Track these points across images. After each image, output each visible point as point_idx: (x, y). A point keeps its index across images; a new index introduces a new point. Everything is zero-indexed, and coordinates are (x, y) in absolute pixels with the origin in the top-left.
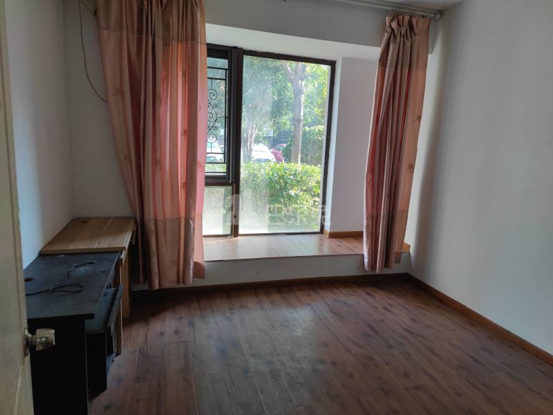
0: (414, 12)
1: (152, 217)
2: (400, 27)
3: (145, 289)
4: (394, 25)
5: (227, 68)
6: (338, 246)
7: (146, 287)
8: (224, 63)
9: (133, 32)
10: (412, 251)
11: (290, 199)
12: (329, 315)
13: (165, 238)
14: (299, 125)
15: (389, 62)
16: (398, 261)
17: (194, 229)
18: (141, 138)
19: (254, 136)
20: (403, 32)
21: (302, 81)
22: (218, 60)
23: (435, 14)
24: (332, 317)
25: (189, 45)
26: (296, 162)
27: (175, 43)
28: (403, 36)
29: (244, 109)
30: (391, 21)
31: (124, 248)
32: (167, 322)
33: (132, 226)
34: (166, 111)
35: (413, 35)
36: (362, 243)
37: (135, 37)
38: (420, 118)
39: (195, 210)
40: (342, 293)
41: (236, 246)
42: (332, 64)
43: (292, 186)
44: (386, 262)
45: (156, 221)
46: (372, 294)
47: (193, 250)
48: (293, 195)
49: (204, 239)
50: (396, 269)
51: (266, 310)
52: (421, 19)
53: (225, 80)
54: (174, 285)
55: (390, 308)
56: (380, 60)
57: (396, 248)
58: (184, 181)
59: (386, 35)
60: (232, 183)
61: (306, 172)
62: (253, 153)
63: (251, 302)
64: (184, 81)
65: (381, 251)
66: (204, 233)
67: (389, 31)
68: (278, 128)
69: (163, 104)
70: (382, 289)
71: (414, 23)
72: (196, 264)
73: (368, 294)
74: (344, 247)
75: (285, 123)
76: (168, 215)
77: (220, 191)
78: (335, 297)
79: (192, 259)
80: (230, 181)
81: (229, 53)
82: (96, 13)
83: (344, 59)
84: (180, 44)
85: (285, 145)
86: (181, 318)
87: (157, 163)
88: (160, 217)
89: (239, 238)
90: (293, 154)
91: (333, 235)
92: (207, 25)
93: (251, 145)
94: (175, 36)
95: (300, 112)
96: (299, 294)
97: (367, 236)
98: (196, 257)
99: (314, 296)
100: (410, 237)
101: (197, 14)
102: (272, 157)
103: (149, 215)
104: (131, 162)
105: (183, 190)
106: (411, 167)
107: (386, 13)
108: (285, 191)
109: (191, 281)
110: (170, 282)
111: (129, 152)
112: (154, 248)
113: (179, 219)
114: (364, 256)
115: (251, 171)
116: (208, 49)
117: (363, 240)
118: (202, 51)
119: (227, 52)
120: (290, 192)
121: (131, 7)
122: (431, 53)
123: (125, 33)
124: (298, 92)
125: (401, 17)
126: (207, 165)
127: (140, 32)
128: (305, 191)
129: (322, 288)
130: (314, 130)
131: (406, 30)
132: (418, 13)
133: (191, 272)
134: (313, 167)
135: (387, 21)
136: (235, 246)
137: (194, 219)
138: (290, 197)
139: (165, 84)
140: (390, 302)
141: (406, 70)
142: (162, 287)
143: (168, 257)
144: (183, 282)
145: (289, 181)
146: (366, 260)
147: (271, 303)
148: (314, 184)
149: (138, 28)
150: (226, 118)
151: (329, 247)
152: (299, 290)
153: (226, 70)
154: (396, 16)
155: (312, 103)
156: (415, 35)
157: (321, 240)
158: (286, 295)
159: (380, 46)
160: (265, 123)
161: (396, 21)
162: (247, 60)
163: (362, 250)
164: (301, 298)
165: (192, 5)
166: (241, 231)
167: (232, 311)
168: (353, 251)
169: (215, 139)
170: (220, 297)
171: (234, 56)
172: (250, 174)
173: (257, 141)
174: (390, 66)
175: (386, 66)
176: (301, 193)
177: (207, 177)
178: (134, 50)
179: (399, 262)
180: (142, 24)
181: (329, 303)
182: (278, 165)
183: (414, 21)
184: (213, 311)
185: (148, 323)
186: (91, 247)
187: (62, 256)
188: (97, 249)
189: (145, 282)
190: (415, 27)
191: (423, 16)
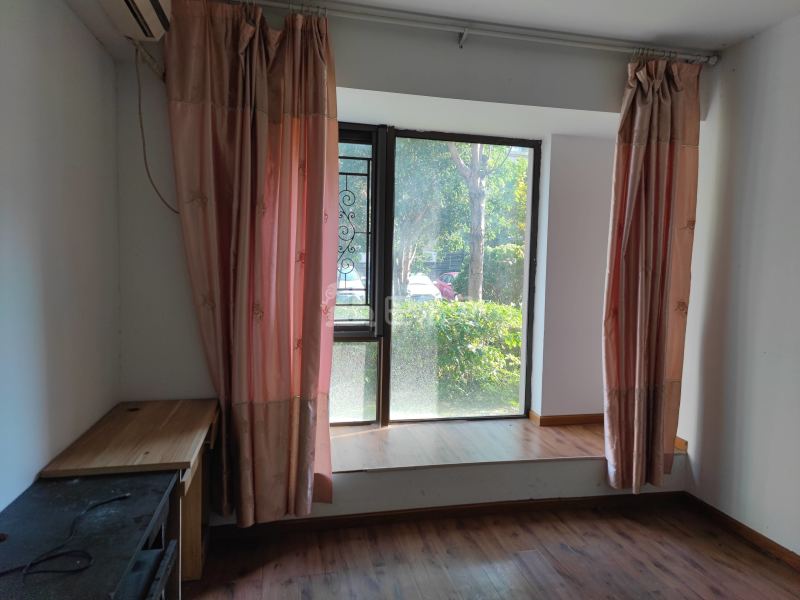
0: (673, 55)
1: (245, 398)
2: (652, 79)
3: (231, 523)
4: (642, 75)
5: (370, 156)
6: (558, 441)
7: (232, 520)
8: (364, 150)
9: (223, 104)
10: (691, 451)
11: (469, 358)
12: (555, 579)
13: (267, 434)
14: (479, 244)
15: (635, 135)
16: (668, 469)
17: (315, 418)
18: (232, 268)
19: (410, 262)
20: (657, 86)
21: (482, 178)
22: (356, 146)
23: (709, 57)
24: (562, 585)
25: (311, 120)
26: (476, 299)
27: (288, 117)
28: (658, 92)
29: (396, 223)
30: (637, 70)
31: (187, 464)
32: (266, 589)
33: (209, 417)
34: (273, 223)
35: (673, 90)
36: (603, 437)
37: (226, 113)
38: (692, 223)
39: (317, 386)
40: (575, 533)
41: (386, 443)
42: (536, 145)
43: (472, 337)
44: (649, 474)
45: (251, 406)
46: (628, 533)
47: (313, 453)
48: (474, 351)
49: (331, 430)
50: (666, 484)
51: (440, 567)
52: (685, 65)
53: (368, 175)
54: (281, 517)
55: (667, 564)
56: (620, 132)
57: (663, 449)
58: (299, 336)
59: (629, 93)
60: (379, 336)
61: (494, 315)
62: (409, 287)
63: (412, 547)
64: (302, 174)
65: (638, 455)
66: (333, 419)
67: (634, 85)
68: (446, 250)
69: (267, 214)
70: (645, 524)
71: (675, 73)
72: (319, 478)
73: (622, 534)
74: (569, 444)
75: (456, 242)
76: (273, 395)
77: (360, 351)
78: (562, 540)
79: (312, 470)
80: (376, 334)
81: (374, 135)
82: (164, 77)
83: (556, 137)
84: (296, 119)
85: (455, 275)
86: (290, 581)
87: (255, 308)
88: (258, 399)
89: (390, 426)
90: (470, 286)
91: (547, 422)
92: (339, 90)
93: (406, 276)
94: (289, 107)
95: (480, 223)
96: (497, 532)
97: (612, 426)
98: (318, 466)
99: (524, 536)
100: (687, 427)
101: (322, 72)
102: (435, 292)
103: (241, 397)
104: (213, 308)
105: (298, 351)
106: (683, 306)
107: (628, 58)
108: (461, 345)
109: (309, 509)
110: (273, 512)
111: (211, 292)
112: (246, 453)
113: (290, 402)
114: (606, 461)
115: (408, 315)
116: (340, 130)
117: (603, 431)
118: (330, 132)
119: (370, 133)
120: (470, 346)
121: (220, 64)
122: (704, 120)
123: (209, 105)
124: (476, 196)
125: (652, 64)
126: (337, 308)
127: (233, 103)
128: (490, 344)
129: (536, 521)
130: (501, 251)
131: (662, 85)
132: (679, 56)
133: (309, 493)
134: (504, 307)
135: (630, 70)
136: (384, 441)
137: (315, 400)
138: (469, 355)
139: (272, 182)
140: (666, 551)
141: (666, 146)
142: (260, 522)
143: (270, 470)
144: (296, 512)
145: (468, 330)
146: (612, 470)
147: (448, 552)
148: (507, 334)
149: (230, 97)
150: (368, 233)
151: (541, 444)
152: (496, 523)
153: (368, 160)
154: (643, 62)
155: (497, 210)
156: (677, 90)
157: (527, 429)
158: (473, 534)
159: (619, 111)
160: (426, 242)
161: (645, 69)
162: (401, 144)
163: (603, 450)
164: (501, 542)
165: (315, 56)
166: (393, 416)
167: (379, 568)
168: (586, 451)
169: (351, 267)
170: (359, 539)
171: (380, 140)
172: (406, 319)
173: (415, 270)
174: (639, 140)
175: (630, 141)
176: (486, 348)
177: (337, 329)
178: (223, 132)
179: (669, 473)
180: (236, 90)
181: (552, 552)
182: (449, 305)
183: (675, 68)
184: (346, 569)
185: (232, 592)
186: (130, 464)
187: (76, 481)
188: (139, 466)
189: (231, 512)
190: (676, 79)
191: (687, 61)
